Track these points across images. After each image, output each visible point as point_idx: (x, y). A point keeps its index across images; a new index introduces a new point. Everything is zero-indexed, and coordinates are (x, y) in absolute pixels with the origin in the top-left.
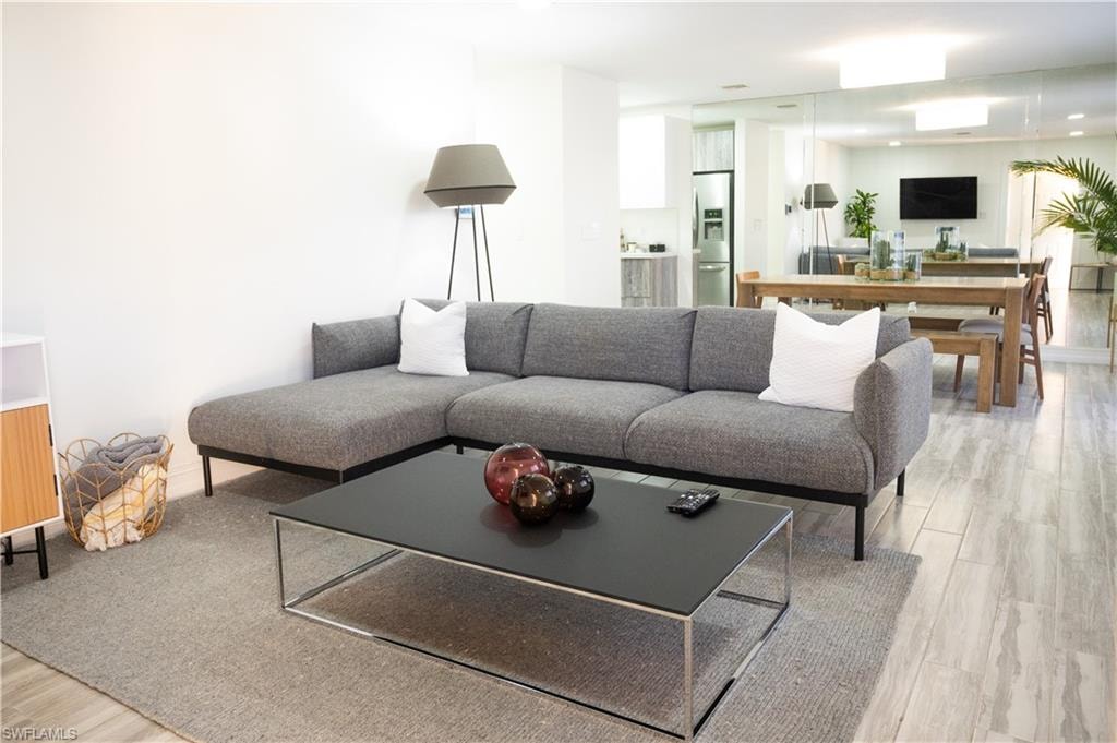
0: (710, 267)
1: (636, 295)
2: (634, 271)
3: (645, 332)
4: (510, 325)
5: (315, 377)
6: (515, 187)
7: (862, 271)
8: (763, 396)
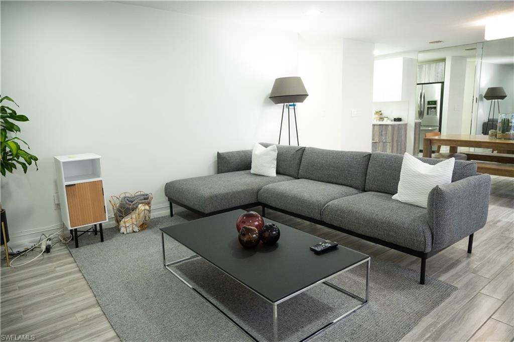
0: (430, 128)
1: (384, 141)
2: (384, 131)
3: (347, 163)
4: (294, 156)
5: (218, 173)
6: (308, 95)
7: (492, 134)
8: (395, 197)
